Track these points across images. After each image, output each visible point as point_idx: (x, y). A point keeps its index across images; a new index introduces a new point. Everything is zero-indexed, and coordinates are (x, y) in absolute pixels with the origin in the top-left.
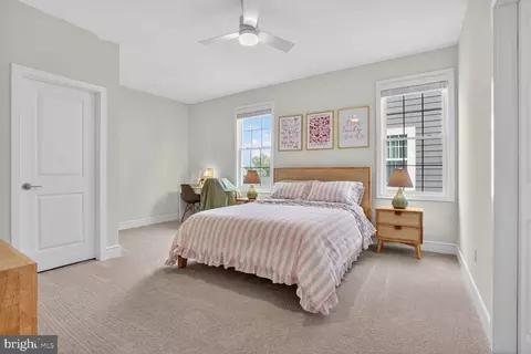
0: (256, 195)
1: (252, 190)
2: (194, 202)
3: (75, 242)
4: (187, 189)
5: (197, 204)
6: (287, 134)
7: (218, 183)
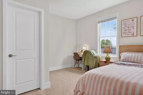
0: (110, 59)
1: (107, 56)
2: (79, 60)
3: (31, 81)
4: (76, 54)
5: (80, 61)
6: (127, 28)
7: (90, 52)
